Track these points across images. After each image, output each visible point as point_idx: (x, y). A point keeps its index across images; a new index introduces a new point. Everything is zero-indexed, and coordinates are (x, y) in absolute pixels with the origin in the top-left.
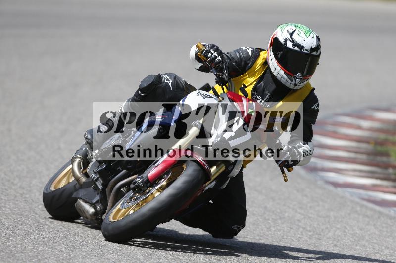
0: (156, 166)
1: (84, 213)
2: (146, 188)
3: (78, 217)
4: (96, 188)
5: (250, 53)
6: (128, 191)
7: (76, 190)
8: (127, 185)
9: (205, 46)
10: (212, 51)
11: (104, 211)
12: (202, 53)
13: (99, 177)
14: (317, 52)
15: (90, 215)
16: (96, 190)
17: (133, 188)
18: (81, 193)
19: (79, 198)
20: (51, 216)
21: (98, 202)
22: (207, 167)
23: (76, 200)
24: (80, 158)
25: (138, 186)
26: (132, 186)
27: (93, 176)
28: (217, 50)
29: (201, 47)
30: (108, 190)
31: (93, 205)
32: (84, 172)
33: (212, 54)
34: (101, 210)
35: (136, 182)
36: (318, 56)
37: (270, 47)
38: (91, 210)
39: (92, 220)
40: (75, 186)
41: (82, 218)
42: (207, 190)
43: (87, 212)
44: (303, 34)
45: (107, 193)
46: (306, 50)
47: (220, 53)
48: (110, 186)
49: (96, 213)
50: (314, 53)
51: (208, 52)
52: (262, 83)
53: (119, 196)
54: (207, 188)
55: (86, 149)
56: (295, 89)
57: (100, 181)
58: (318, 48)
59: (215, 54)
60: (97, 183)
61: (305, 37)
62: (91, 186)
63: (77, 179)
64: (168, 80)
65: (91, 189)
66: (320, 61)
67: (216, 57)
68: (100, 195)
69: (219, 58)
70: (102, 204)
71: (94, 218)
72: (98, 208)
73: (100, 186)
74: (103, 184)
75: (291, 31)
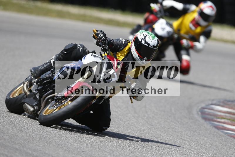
1: (28, 110)
2: (62, 100)
3: (23, 112)
4: (35, 98)
5: (123, 43)
6: (52, 101)
7: (24, 98)
8: (52, 98)
9: (97, 31)
10: (100, 34)
11: (39, 110)
12: (95, 34)
13: (38, 93)
14: (156, 48)
15: (31, 111)
18: (27, 100)
19: (26, 103)
21: (36, 105)
23: (24, 103)
24: (28, 82)
25: (58, 98)
26: (55, 98)
27: (35, 92)
28: (103, 33)
29: (96, 31)
30: (42, 99)
31: (33, 107)
32: (29, 89)
33: (100, 35)
35: (58, 96)
37: (133, 41)
38: (32, 109)
41: (25, 113)
43: (30, 110)
44: (151, 38)
45: (41, 101)
46: (151, 46)
47: (105, 35)
48: (43, 97)
49: (34, 111)
50: (155, 48)
51: (98, 34)
52: (126, 58)
53: (47, 103)
55: (31, 78)
56: (142, 64)
57: (38, 95)
59: (102, 35)
60: (36, 95)
61: (152, 39)
63: (25, 93)
64: (80, 47)
65: (32, 98)
67: (102, 37)
68: (37, 102)
69: (104, 38)
70: (38, 107)
71: (32, 113)
72: (36, 108)
73: (38, 97)
74: (39, 97)
75: (145, 35)
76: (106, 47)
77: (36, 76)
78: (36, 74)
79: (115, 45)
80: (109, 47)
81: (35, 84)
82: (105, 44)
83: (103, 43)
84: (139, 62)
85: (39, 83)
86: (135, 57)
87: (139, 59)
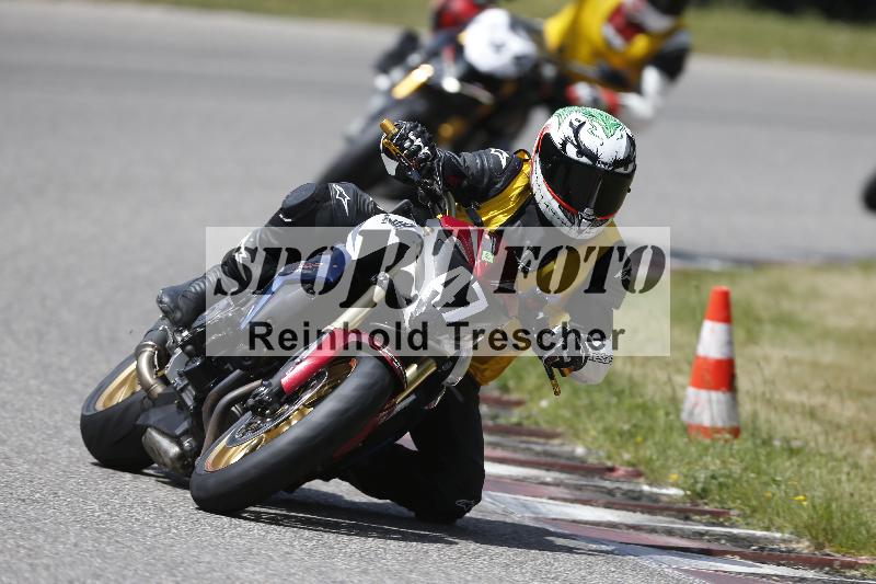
0: (298, 363)
1: (160, 454)
2: (277, 406)
3: (148, 462)
4: (182, 406)
5: (504, 163)
6: (245, 411)
7: (144, 410)
8: (242, 399)
9: (397, 125)
10: (411, 136)
11: (197, 451)
12: (392, 140)
13: (188, 384)
14: (626, 169)
15: (171, 459)
16: (182, 409)
17: (252, 406)
18: (155, 416)
19: (150, 426)
20: (96, 461)
21: (186, 433)
22: (397, 364)
23: (143, 429)
24: (153, 346)
25: (261, 402)
26: (251, 401)
27: (177, 381)
28: (423, 134)
29: (391, 129)
30: (205, 408)
31: (177, 440)
32: (160, 374)
33: (412, 141)
34: (191, 450)
35: (257, 395)
36: (630, 176)
37: (536, 152)
38: (174, 450)
39: (174, 468)
40: (142, 401)
41: (156, 465)
42: (398, 413)
43: (166, 452)
44: (600, 132)
45: (204, 416)
46: (605, 164)
48: (208, 402)
49: (182, 456)
50: (621, 170)
51: (403, 138)
52: (520, 222)
53: (227, 419)
54: (398, 408)
55: (164, 330)
57: (190, 391)
58: (629, 160)
59: (418, 142)
60: (184, 395)
62: (172, 402)
63: (147, 388)
64: (341, 195)
65: (173, 408)
66: (632, 186)
67: (419, 148)
68: (190, 420)
69: (426, 150)
70: (195, 438)
71: (178, 465)
72: (186, 444)
73: (190, 402)
74: (195, 398)
75: (576, 124)
76: (436, 187)
77: (181, 319)
78: (181, 311)
79: (472, 174)
80: (447, 185)
81: (179, 351)
82: (430, 173)
83: (424, 172)
84: (565, 230)
85: (189, 348)
86: (549, 215)
87: (566, 220)
